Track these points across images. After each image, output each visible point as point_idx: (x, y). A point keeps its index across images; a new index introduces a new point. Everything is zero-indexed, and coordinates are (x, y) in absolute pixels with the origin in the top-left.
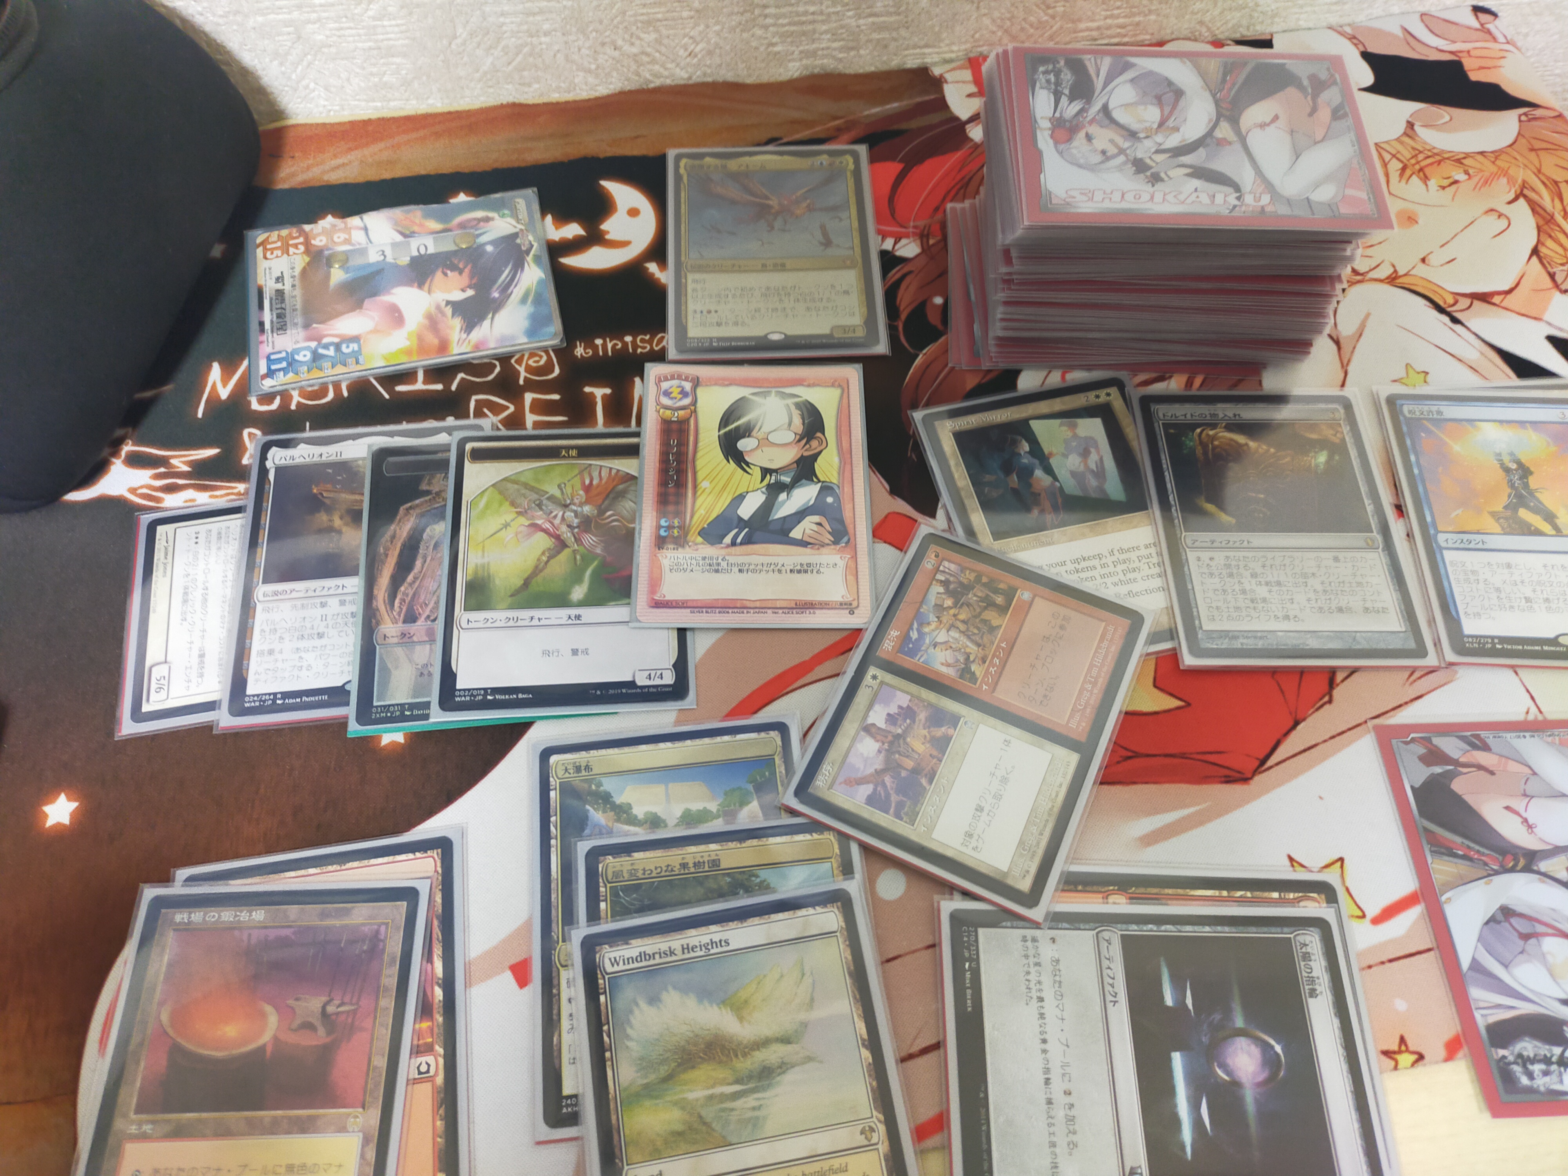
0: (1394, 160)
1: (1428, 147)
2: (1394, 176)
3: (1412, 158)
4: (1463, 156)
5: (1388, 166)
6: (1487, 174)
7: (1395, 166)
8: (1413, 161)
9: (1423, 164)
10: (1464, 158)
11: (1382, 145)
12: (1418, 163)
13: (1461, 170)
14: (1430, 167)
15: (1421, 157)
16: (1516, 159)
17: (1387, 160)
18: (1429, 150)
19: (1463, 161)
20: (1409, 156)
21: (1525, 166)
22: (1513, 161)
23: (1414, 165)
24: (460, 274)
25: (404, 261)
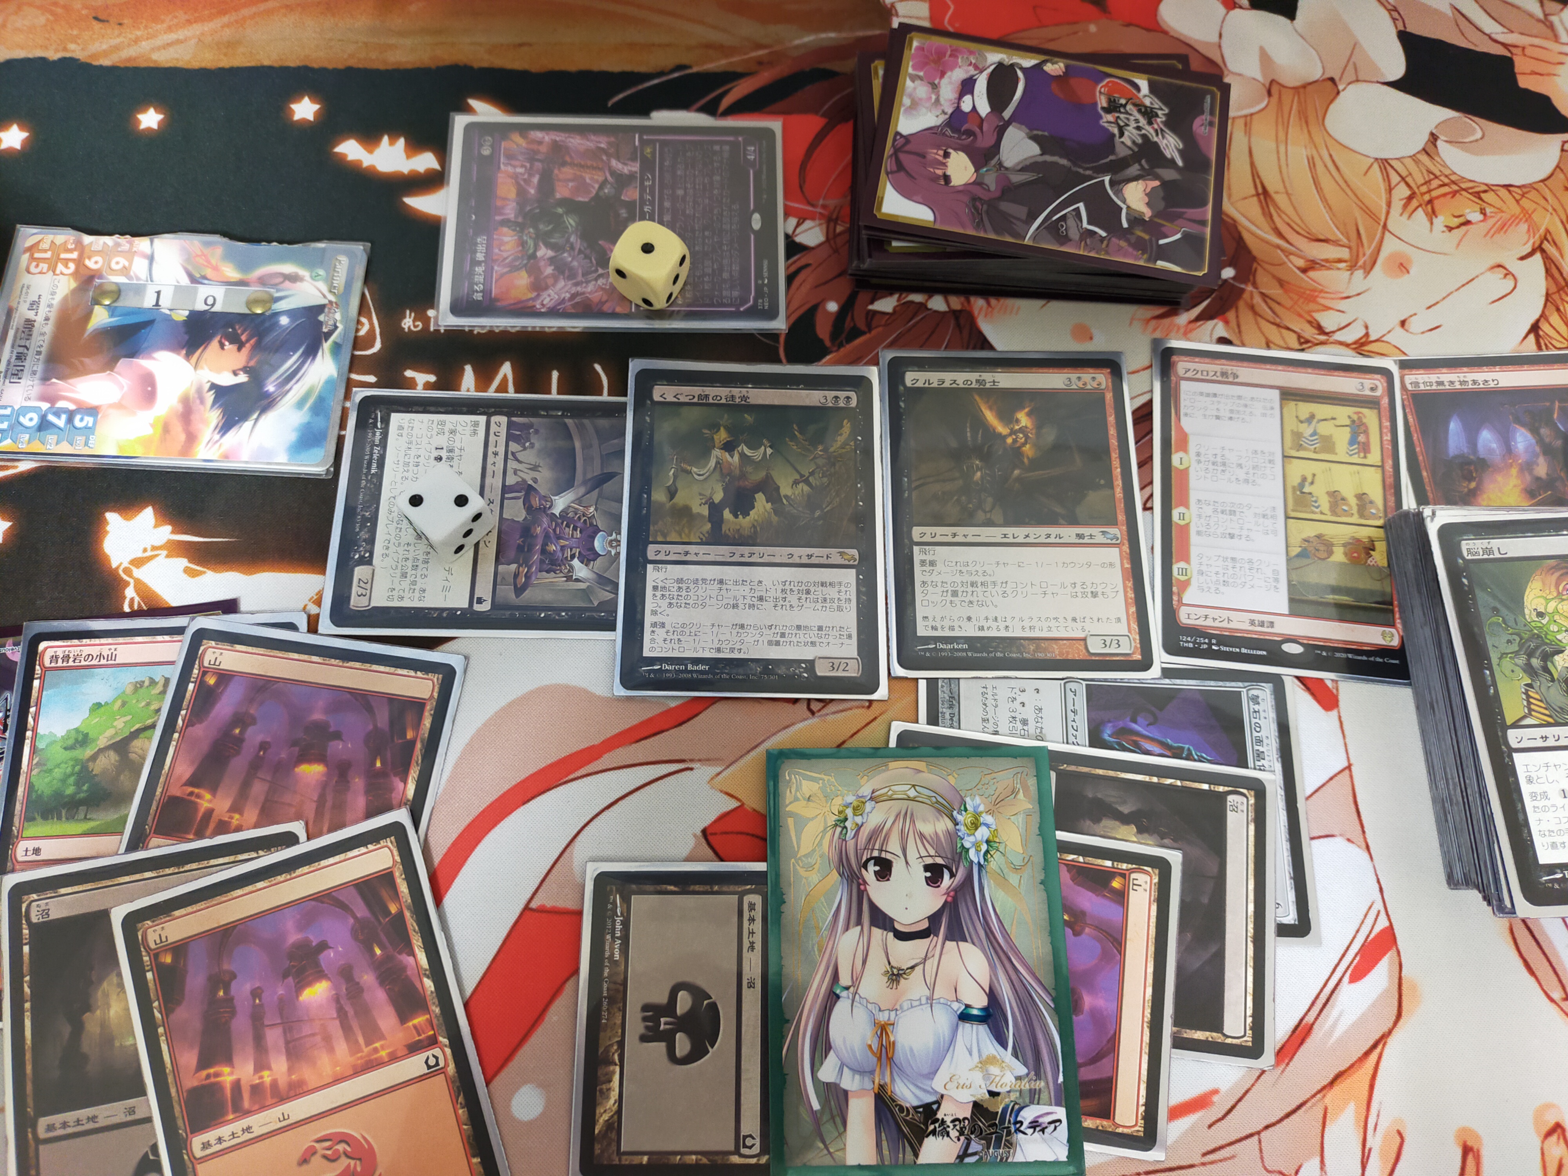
4: (1485, 188)
11: (1393, 163)
16: (1546, 199)
23: (1423, 194)
24: (239, 349)
25: (181, 315)
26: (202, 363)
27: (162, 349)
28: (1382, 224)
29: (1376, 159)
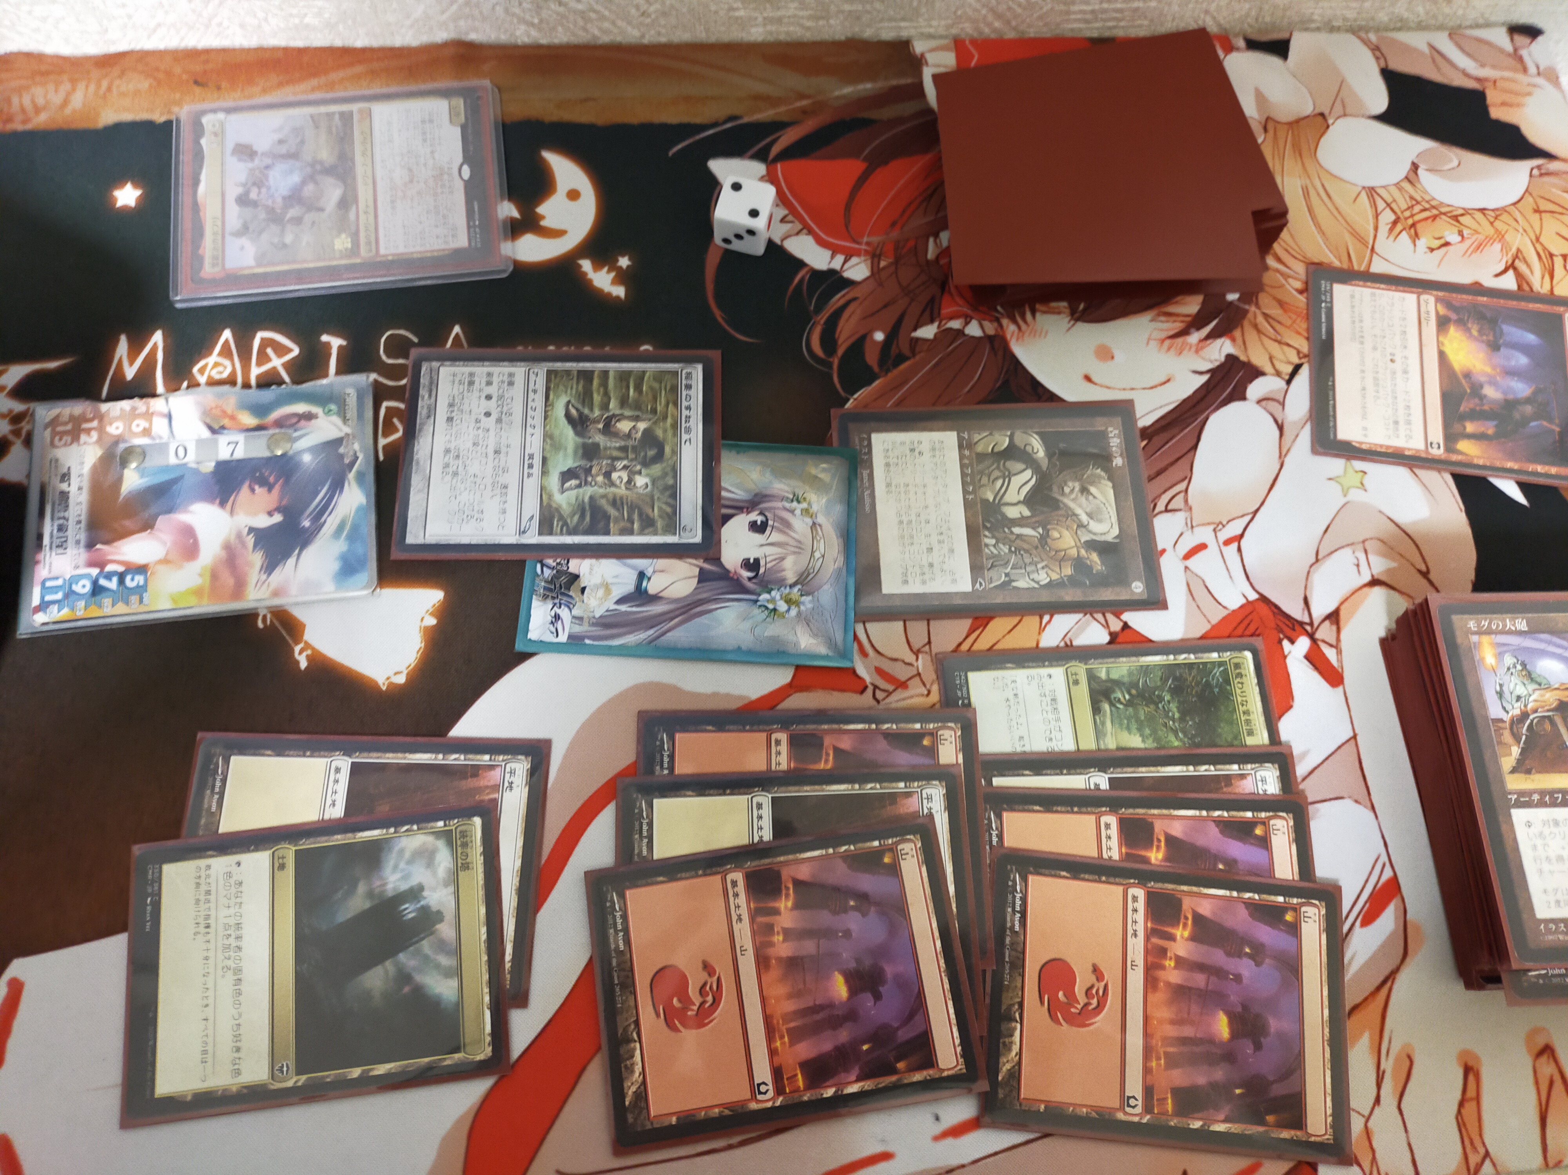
0: (1388, 210)
1: (1427, 198)
2: (1384, 229)
3: (1408, 208)
4: (1462, 212)
5: (1380, 218)
6: (1481, 237)
7: (1387, 217)
8: (1407, 214)
9: (1417, 218)
10: (1462, 215)
11: (1379, 191)
12: (1412, 216)
13: (1456, 230)
14: (1423, 223)
15: (1417, 208)
16: (1516, 221)
17: (1379, 209)
18: (1427, 202)
19: (1460, 218)
20: (1404, 206)
21: (1525, 231)
22: (1514, 224)
23: (1406, 219)
24: (269, 491)
25: (208, 467)
26: (237, 509)
28: (1370, 247)
29: (1364, 188)
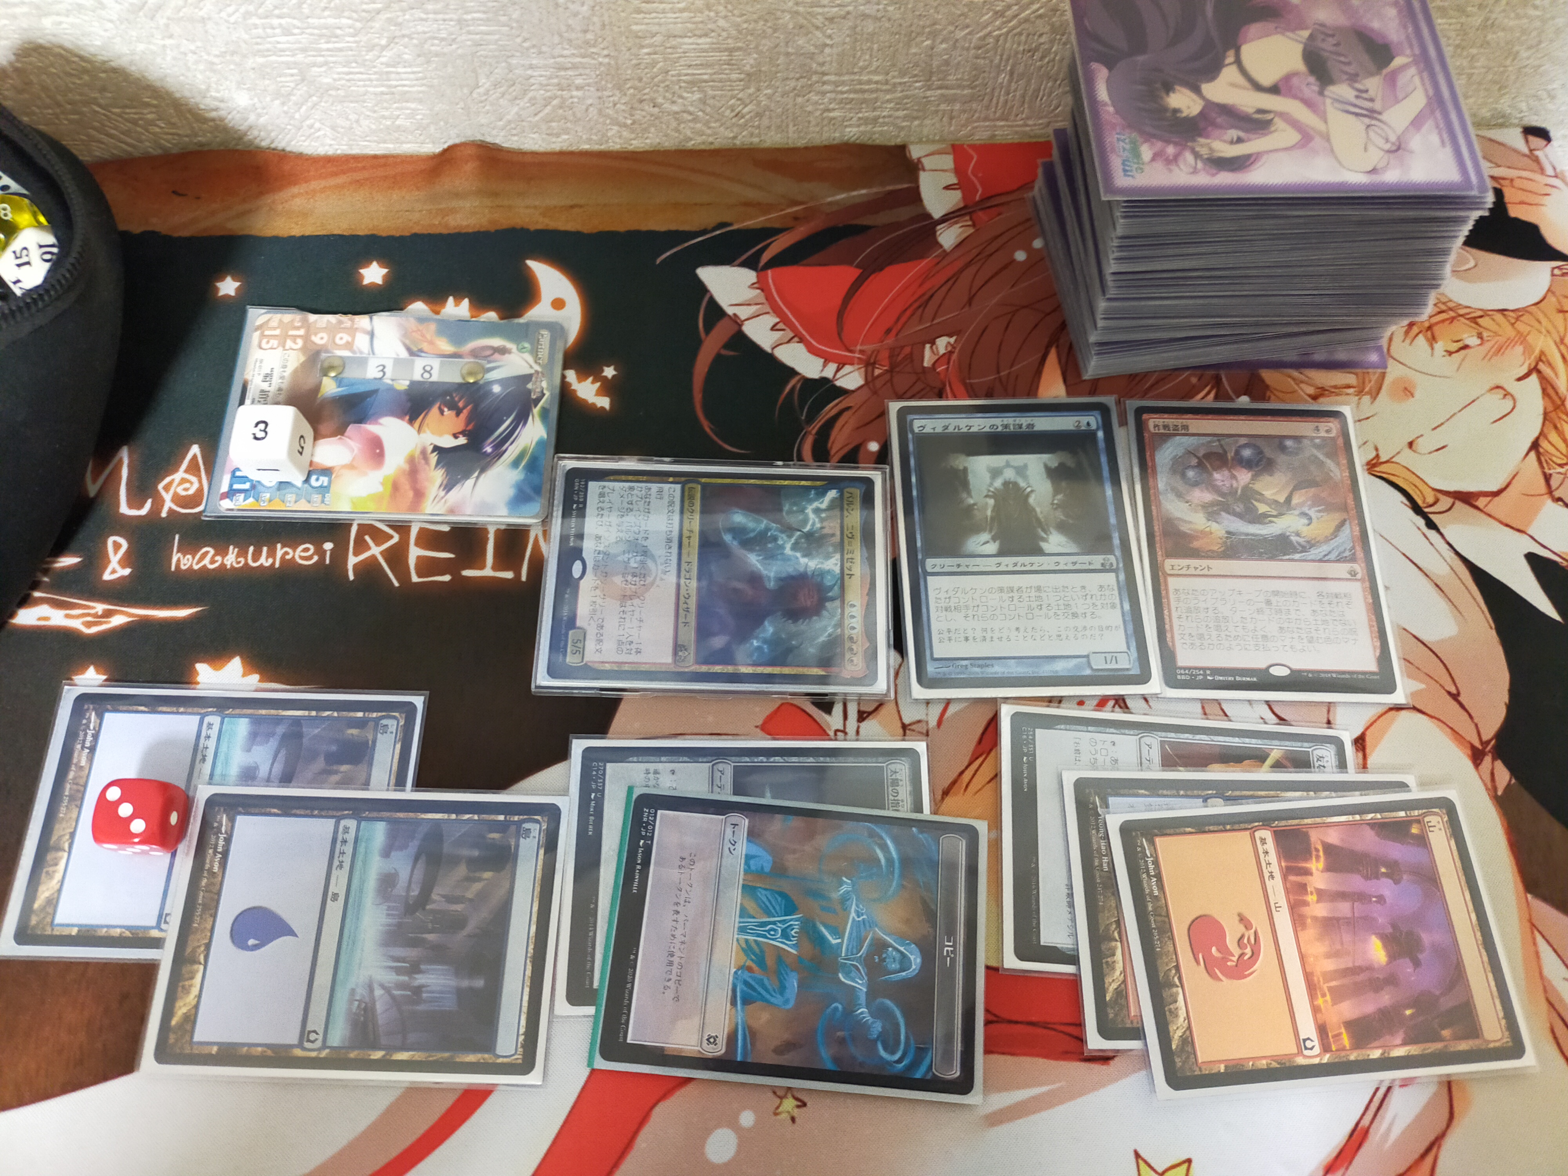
6: (1501, 339)
10: (1481, 316)
13: (1475, 333)
14: (1439, 326)
16: (1539, 322)
19: (1479, 320)
21: (1548, 332)
22: (1537, 324)
24: (458, 415)
25: (403, 385)
26: (425, 427)
27: (386, 415)
